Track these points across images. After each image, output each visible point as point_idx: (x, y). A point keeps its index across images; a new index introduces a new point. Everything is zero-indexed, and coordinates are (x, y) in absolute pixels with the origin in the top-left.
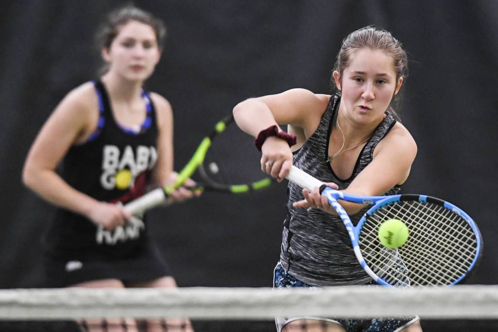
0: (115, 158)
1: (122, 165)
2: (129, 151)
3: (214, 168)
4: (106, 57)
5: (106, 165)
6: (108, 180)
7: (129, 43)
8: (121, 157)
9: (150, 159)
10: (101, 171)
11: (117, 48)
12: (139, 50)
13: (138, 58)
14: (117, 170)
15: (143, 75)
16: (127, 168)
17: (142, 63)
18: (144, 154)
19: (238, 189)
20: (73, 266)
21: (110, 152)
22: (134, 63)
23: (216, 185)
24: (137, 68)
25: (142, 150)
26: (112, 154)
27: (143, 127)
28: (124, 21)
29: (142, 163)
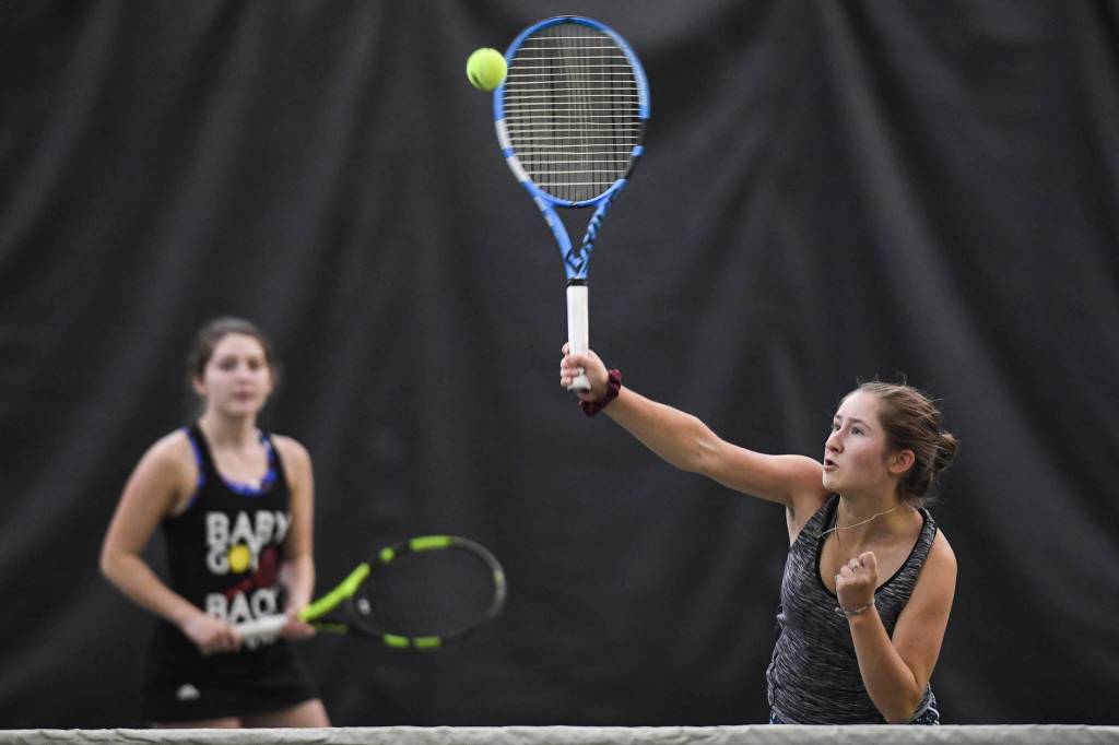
0: (224, 530)
1: (234, 540)
2: (243, 520)
3: (365, 606)
4: (200, 389)
5: (212, 540)
6: (218, 561)
7: (229, 364)
8: (232, 526)
9: (275, 529)
10: (205, 549)
11: (213, 374)
12: (243, 371)
13: (243, 382)
14: (229, 547)
15: (253, 407)
16: (243, 542)
17: (249, 388)
18: (266, 523)
19: (395, 641)
20: (188, 692)
21: (216, 522)
22: (237, 389)
23: (364, 627)
24: (243, 396)
25: (264, 518)
26: (218, 524)
27: (264, 482)
28: (219, 336)
29: (263, 534)
